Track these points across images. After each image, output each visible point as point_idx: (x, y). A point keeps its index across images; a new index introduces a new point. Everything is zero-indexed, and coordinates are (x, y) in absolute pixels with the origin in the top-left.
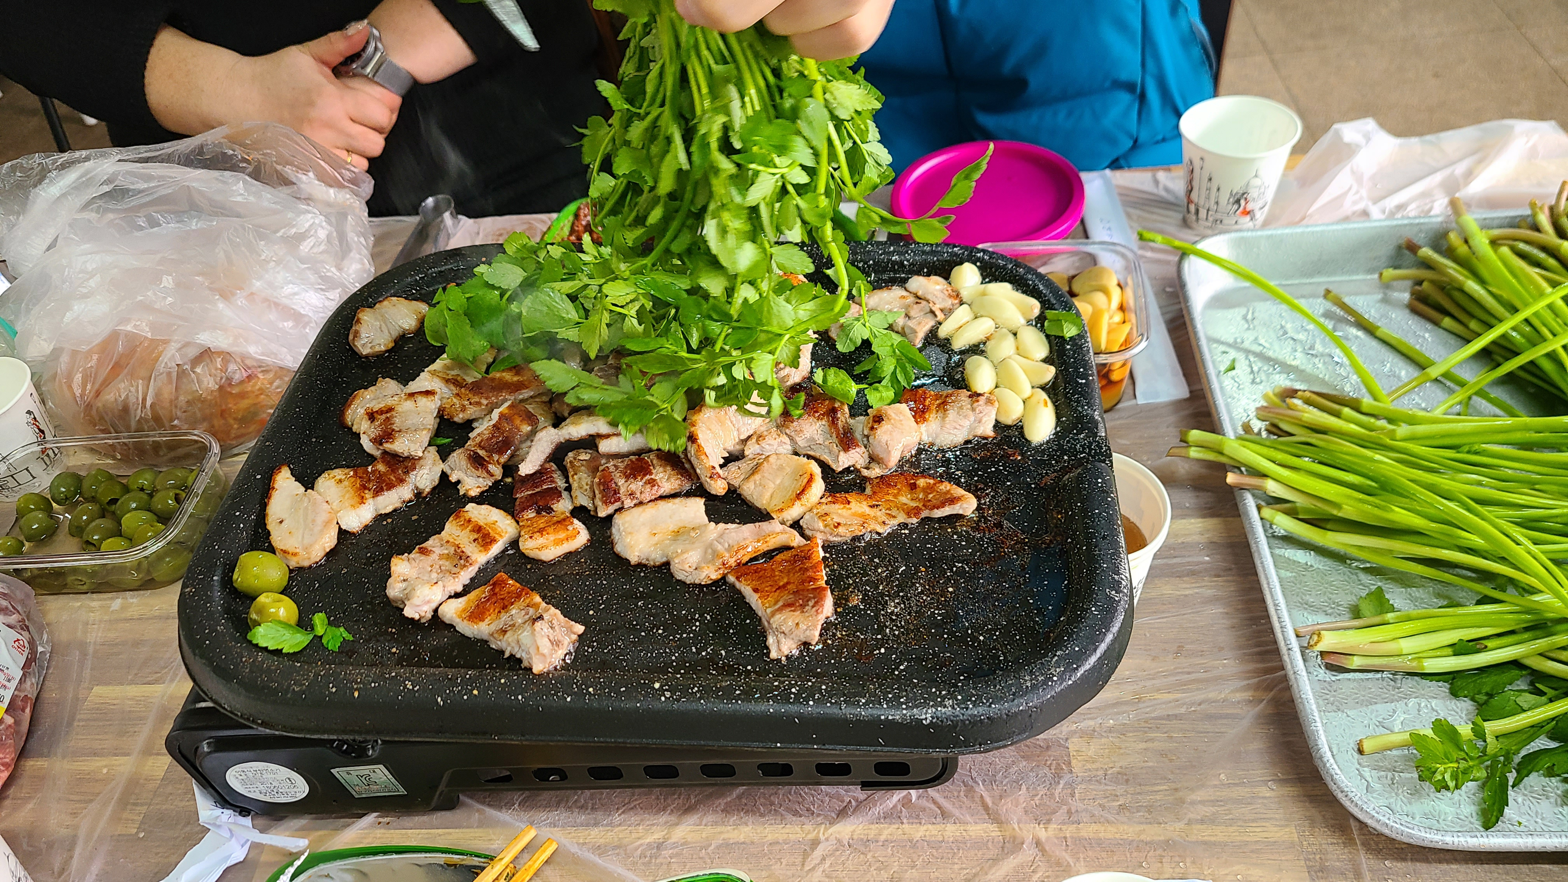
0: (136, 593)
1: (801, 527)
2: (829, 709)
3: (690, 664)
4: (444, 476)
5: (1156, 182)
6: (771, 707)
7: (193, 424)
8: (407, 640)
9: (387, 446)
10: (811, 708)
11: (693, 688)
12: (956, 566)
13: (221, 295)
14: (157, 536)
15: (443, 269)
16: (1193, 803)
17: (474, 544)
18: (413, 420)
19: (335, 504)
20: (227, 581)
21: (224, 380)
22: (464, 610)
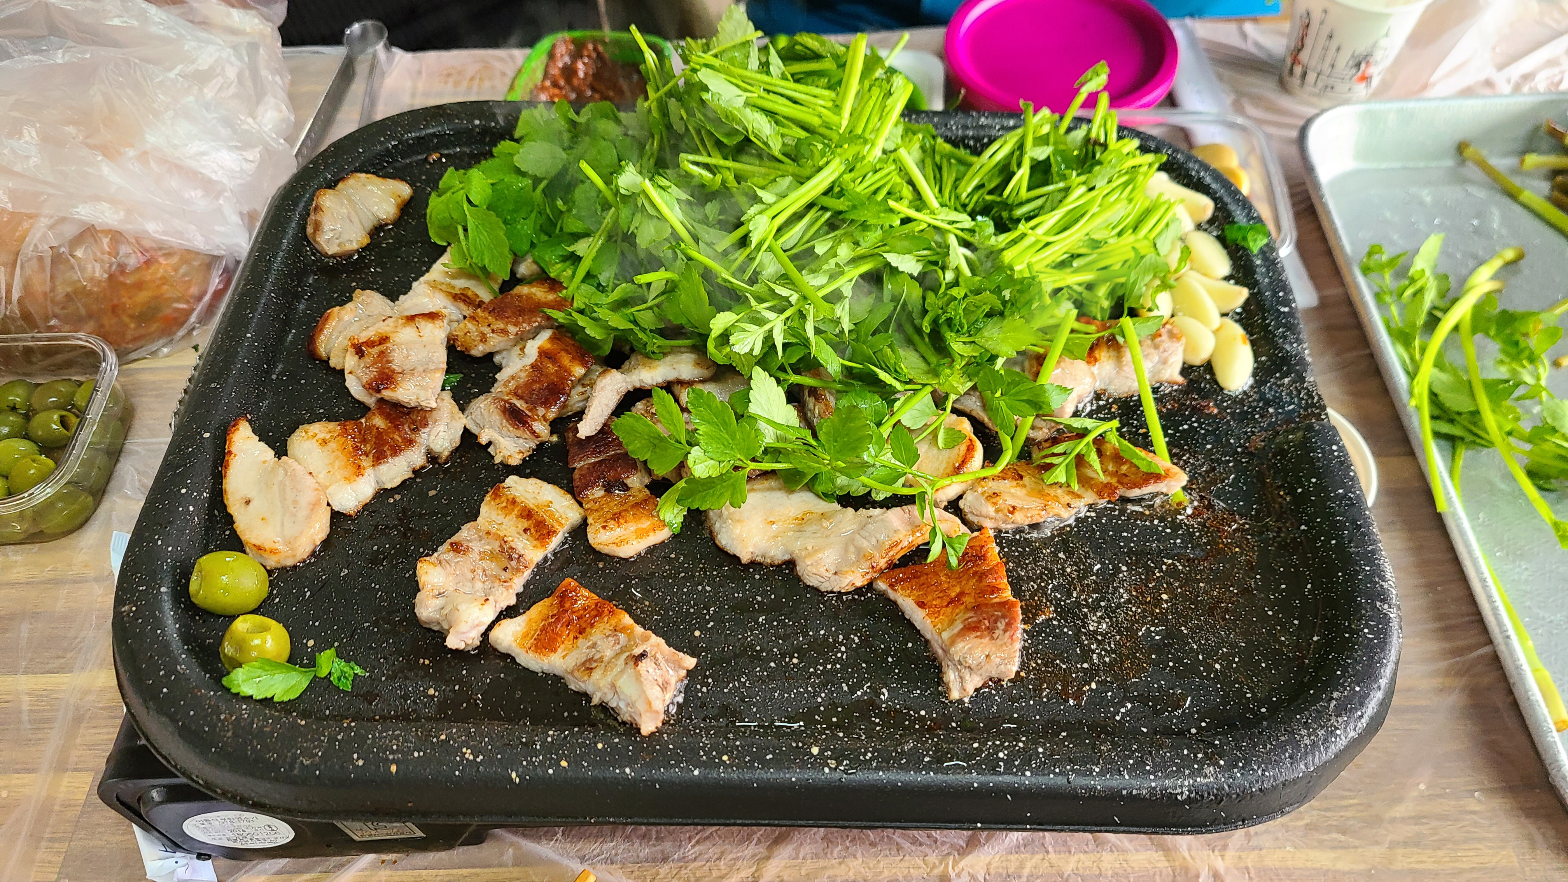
0: (18, 547)
1: (961, 510)
2: (1052, 779)
3: (843, 708)
4: (468, 436)
5: (1244, 36)
6: (975, 779)
7: (77, 322)
8: (447, 677)
9: (386, 394)
10: (1028, 778)
11: (865, 754)
12: (1165, 564)
13: (104, 155)
14: (43, 478)
15: (423, 133)
16: (1393, 820)
17: (525, 536)
18: (415, 357)
19: (321, 476)
20: (181, 593)
21: (114, 267)
22: (525, 636)
